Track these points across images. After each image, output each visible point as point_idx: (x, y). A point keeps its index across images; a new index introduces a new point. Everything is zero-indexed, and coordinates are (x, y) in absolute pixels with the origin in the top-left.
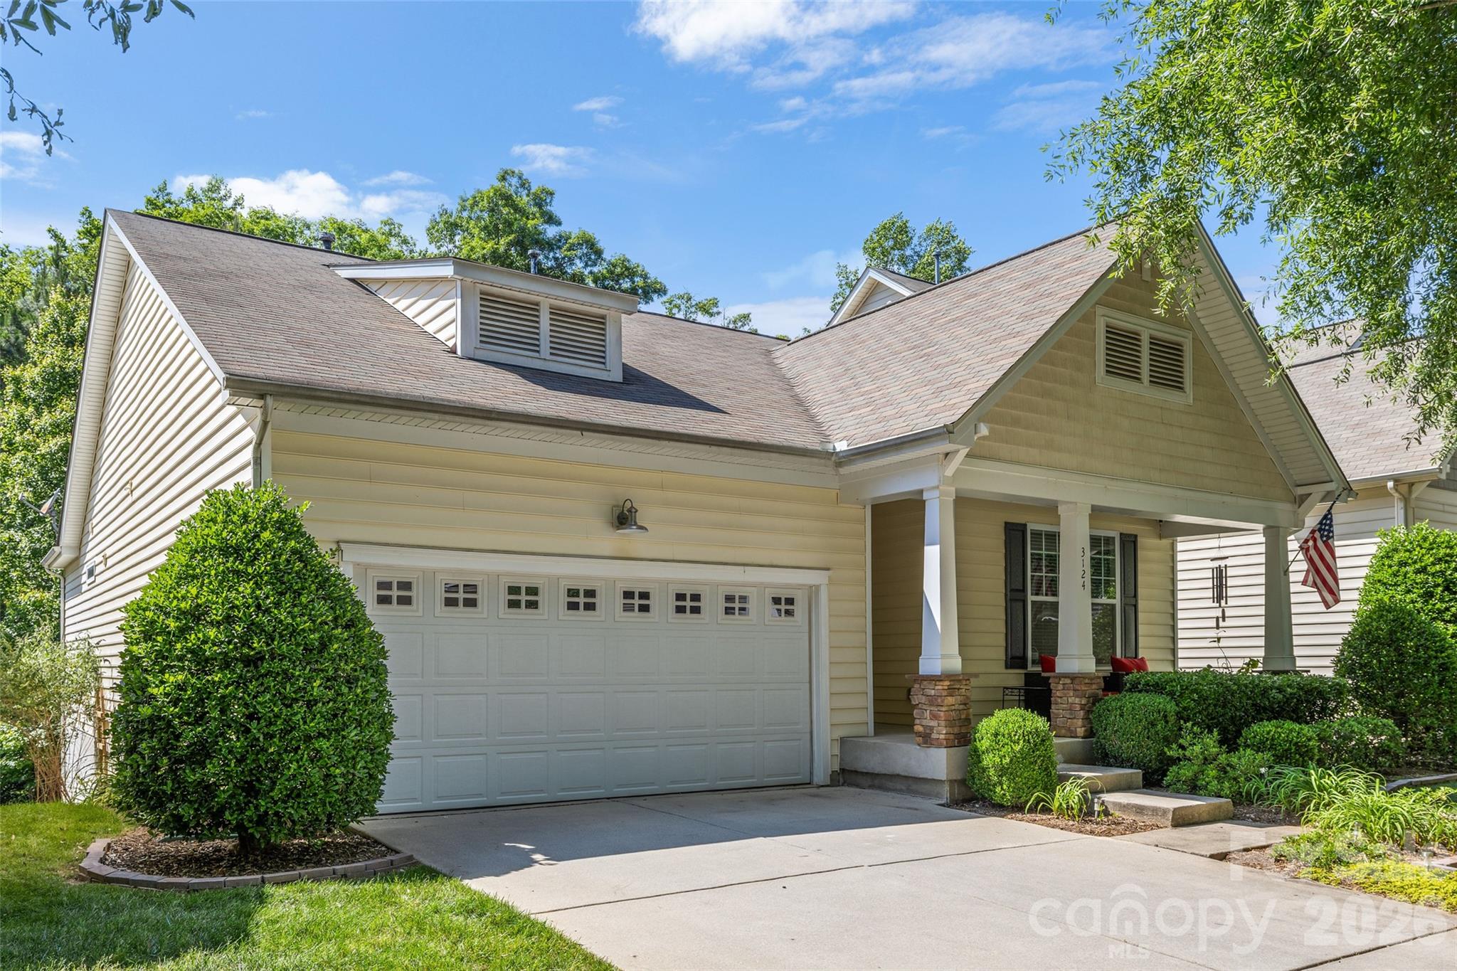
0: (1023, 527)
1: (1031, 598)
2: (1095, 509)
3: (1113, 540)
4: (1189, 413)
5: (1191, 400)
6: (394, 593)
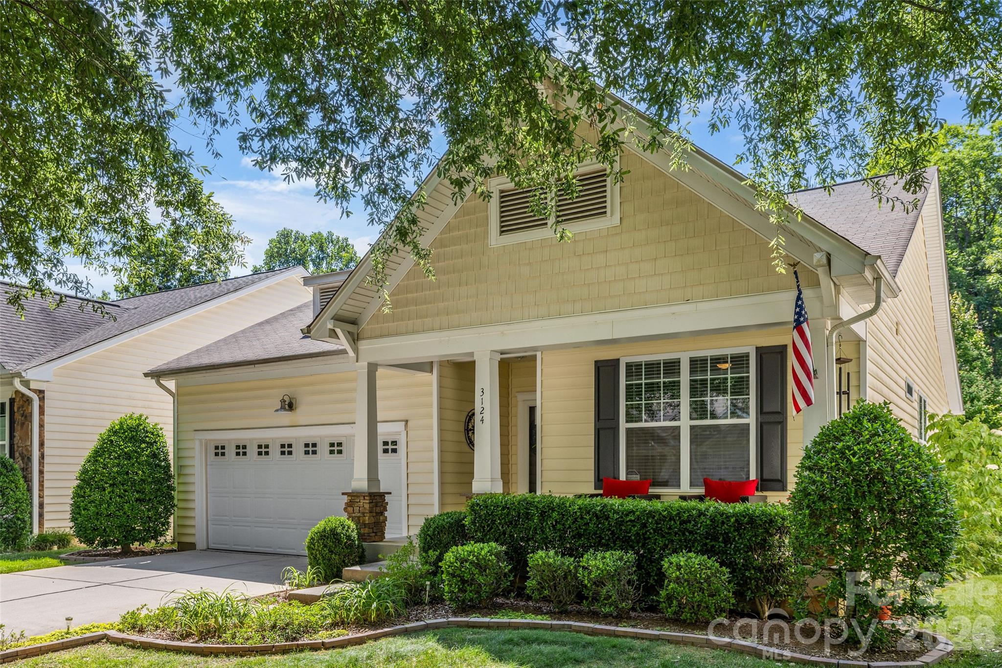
1: (623, 426)
3: (747, 356)
4: (617, 234)
5: (616, 220)
6: (220, 451)
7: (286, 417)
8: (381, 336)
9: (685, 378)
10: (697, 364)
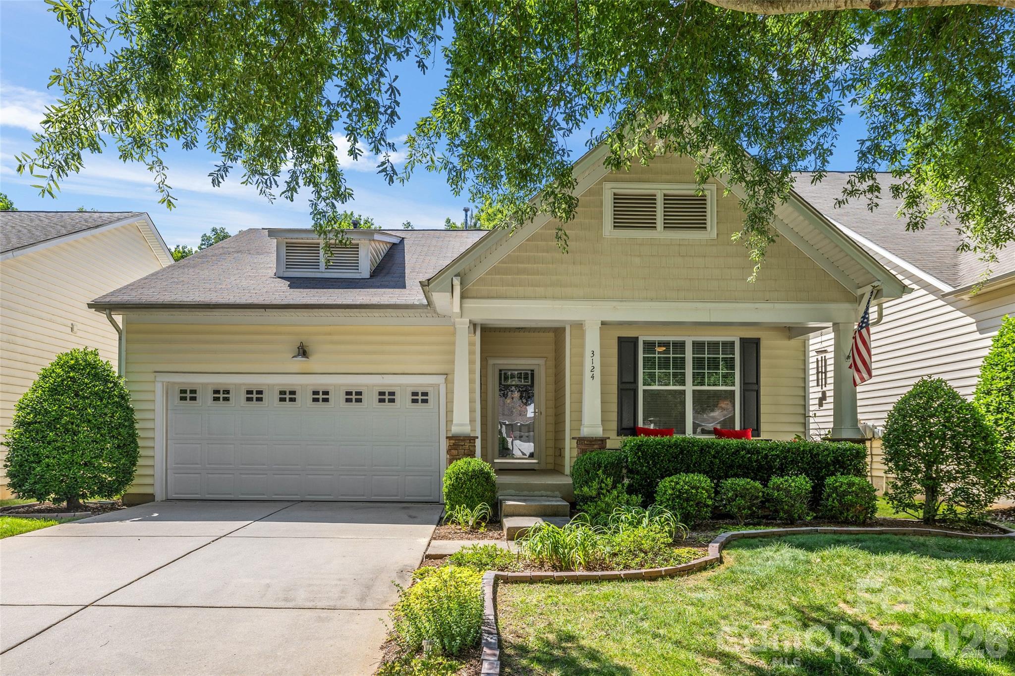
0: (635, 341)
1: (641, 388)
2: (603, 323)
3: (733, 343)
4: (713, 245)
5: (714, 235)
6: (188, 395)
7: (300, 364)
8: (489, 297)
9: (689, 355)
10: (698, 346)
